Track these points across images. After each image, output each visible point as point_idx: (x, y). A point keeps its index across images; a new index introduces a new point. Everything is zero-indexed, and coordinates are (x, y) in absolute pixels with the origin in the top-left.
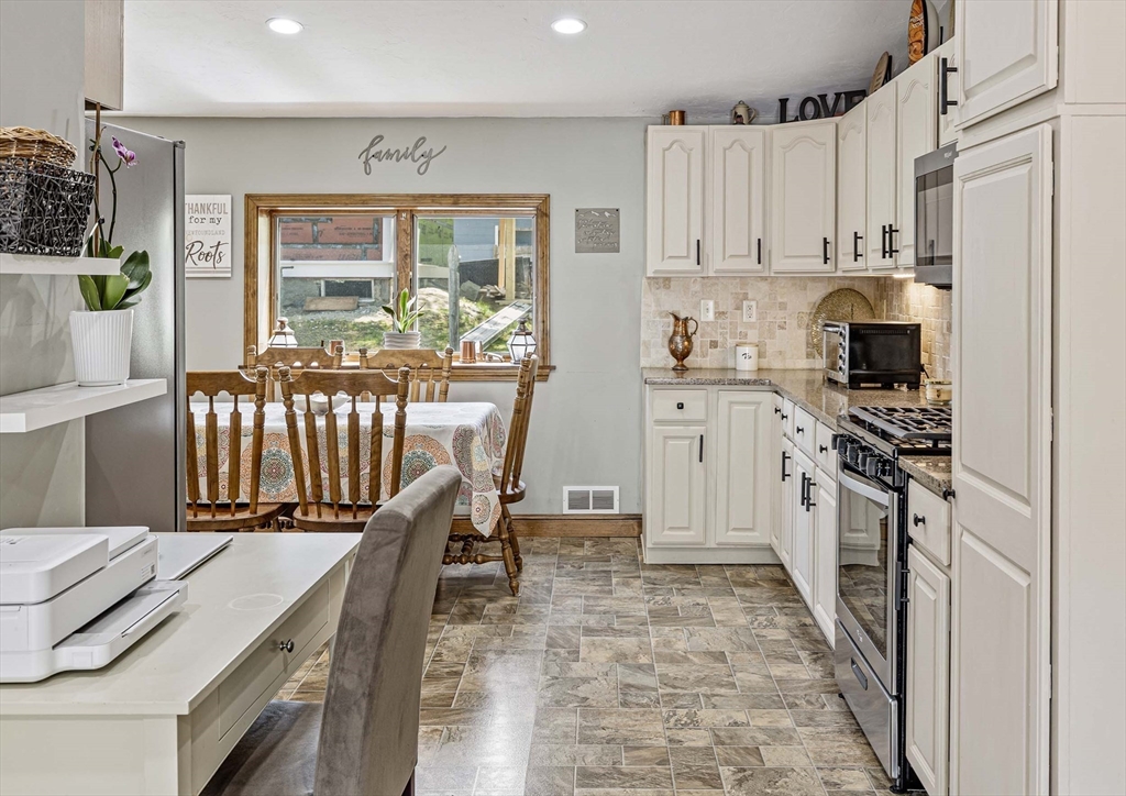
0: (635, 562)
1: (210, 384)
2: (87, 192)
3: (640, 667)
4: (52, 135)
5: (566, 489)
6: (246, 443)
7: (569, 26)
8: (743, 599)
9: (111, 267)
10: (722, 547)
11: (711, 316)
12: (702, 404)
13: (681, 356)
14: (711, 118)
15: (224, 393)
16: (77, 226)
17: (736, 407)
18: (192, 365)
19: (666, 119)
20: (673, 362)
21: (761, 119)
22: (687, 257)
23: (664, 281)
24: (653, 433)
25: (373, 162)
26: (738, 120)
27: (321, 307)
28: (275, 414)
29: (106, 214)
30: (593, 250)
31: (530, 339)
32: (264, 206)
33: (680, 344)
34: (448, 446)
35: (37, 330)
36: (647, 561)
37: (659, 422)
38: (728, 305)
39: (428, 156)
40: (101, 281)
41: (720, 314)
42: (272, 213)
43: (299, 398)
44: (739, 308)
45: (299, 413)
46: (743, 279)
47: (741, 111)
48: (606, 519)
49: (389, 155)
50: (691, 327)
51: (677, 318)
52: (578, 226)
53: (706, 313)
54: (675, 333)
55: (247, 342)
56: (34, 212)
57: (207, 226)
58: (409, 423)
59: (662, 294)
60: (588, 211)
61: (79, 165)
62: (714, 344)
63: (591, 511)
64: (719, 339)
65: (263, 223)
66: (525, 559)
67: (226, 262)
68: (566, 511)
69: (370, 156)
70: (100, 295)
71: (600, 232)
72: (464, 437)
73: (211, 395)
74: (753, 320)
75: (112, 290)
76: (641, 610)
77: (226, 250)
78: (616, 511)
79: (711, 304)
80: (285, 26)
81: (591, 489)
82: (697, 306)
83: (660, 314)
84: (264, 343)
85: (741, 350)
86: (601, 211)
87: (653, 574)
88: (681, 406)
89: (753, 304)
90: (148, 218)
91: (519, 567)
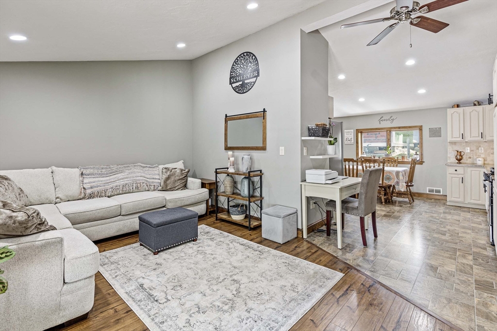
0: (444, 204)
1: (349, 160)
2: (329, 130)
3: (436, 219)
4: (325, 123)
5: (428, 188)
6: (355, 171)
7: (422, 91)
8: (472, 213)
9: (332, 139)
10: (469, 203)
11: (469, 151)
12: (463, 170)
13: (459, 160)
14: (468, 105)
15: (351, 162)
16: (328, 134)
17: (473, 172)
18: (345, 157)
19: (453, 107)
20: (457, 161)
21: (484, 104)
22: (460, 137)
23: (454, 143)
24: (449, 176)
25: (381, 122)
26: (475, 105)
27: (378, 152)
28: (360, 167)
29: (331, 133)
30: (434, 137)
31: (418, 156)
32: (359, 131)
33: (459, 157)
34: (394, 174)
35: (323, 147)
36: (448, 204)
37: (449, 174)
38: (474, 148)
39: (393, 120)
40: (331, 141)
41: (471, 151)
42: (361, 132)
43: (364, 165)
44: (478, 149)
45: (364, 167)
46: (479, 142)
47: (476, 103)
48: (438, 195)
49: (384, 120)
50: (462, 154)
51: (458, 151)
52: (430, 132)
53: (468, 150)
54: (457, 155)
55: (357, 155)
56: (323, 132)
57: (349, 135)
58: (385, 169)
59: (454, 146)
60: (432, 128)
61: (328, 127)
62: (470, 158)
63: (434, 193)
64: (472, 156)
65: (359, 134)
66: (415, 200)
67: (353, 141)
68: (428, 192)
69: (380, 121)
70: (331, 143)
71: (436, 133)
72: (398, 173)
73: (349, 162)
74: (482, 152)
75: (332, 142)
76: (442, 211)
77: (353, 139)
78: (441, 194)
79: (469, 148)
80: (362, 100)
81: (434, 188)
82: (464, 149)
83: (453, 151)
84: (360, 155)
85: (478, 159)
86: (436, 128)
87: (448, 207)
88: (456, 170)
89: (483, 148)
90: (337, 134)
91: (413, 201)
